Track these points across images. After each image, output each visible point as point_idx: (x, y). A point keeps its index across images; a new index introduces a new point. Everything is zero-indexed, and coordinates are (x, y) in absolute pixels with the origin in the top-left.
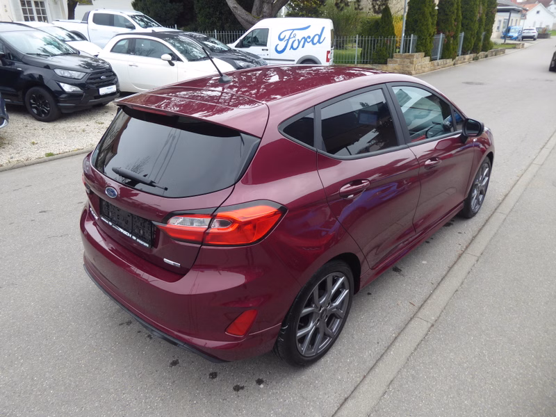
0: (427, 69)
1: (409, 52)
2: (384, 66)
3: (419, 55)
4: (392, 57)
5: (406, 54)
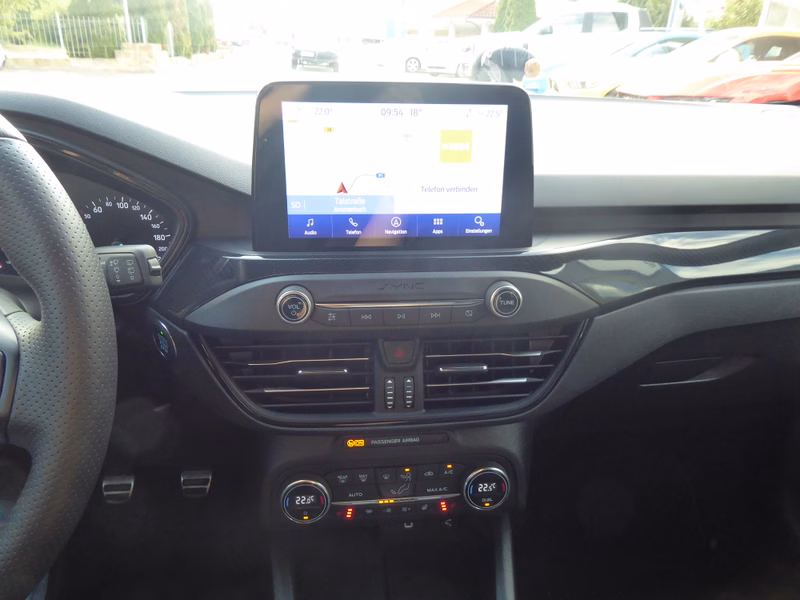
1: (142, 41)
2: (112, 60)
3: (156, 47)
4: (119, 48)
5: (140, 44)
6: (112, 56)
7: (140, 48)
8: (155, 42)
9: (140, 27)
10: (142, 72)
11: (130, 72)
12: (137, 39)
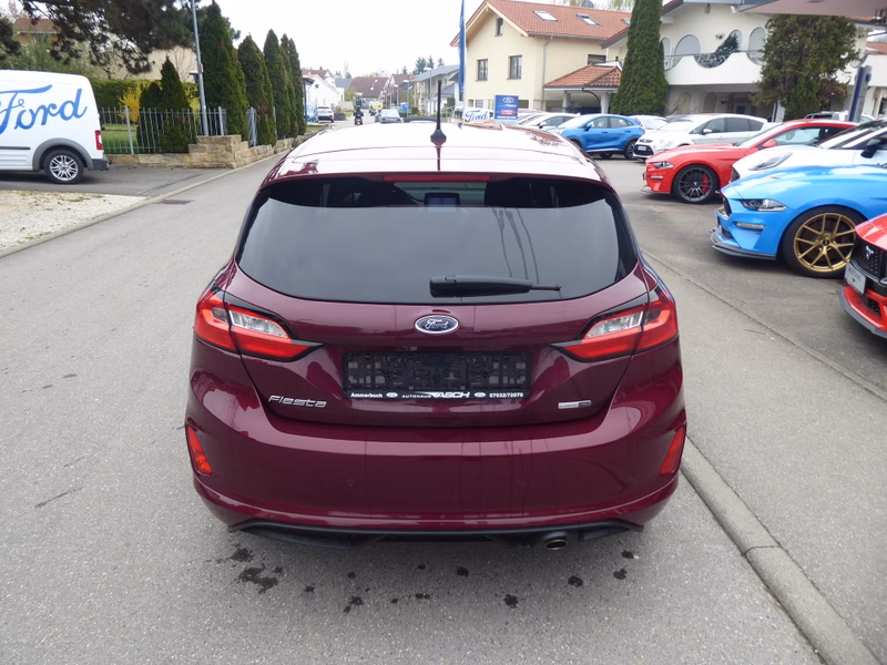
0: (247, 160)
1: (219, 134)
2: (186, 156)
3: (236, 138)
4: (195, 142)
5: (217, 136)
6: (186, 151)
7: (217, 142)
8: (235, 133)
9: (218, 115)
10: (218, 167)
11: (204, 168)
12: (215, 130)
